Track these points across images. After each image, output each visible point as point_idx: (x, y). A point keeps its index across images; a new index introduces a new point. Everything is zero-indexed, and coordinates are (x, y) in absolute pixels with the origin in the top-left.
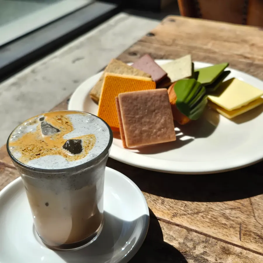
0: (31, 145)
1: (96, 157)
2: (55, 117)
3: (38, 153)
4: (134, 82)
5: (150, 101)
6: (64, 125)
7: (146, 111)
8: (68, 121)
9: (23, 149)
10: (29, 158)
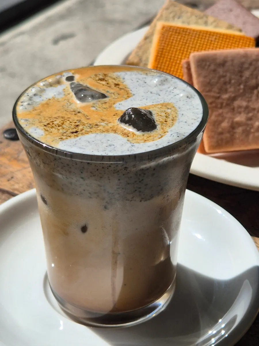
0: (59, 117)
1: (184, 137)
2: (93, 76)
3: (74, 130)
4: (214, 37)
5: (248, 69)
6: (112, 89)
7: (242, 87)
8: (119, 83)
9: (45, 124)
10: (60, 138)
